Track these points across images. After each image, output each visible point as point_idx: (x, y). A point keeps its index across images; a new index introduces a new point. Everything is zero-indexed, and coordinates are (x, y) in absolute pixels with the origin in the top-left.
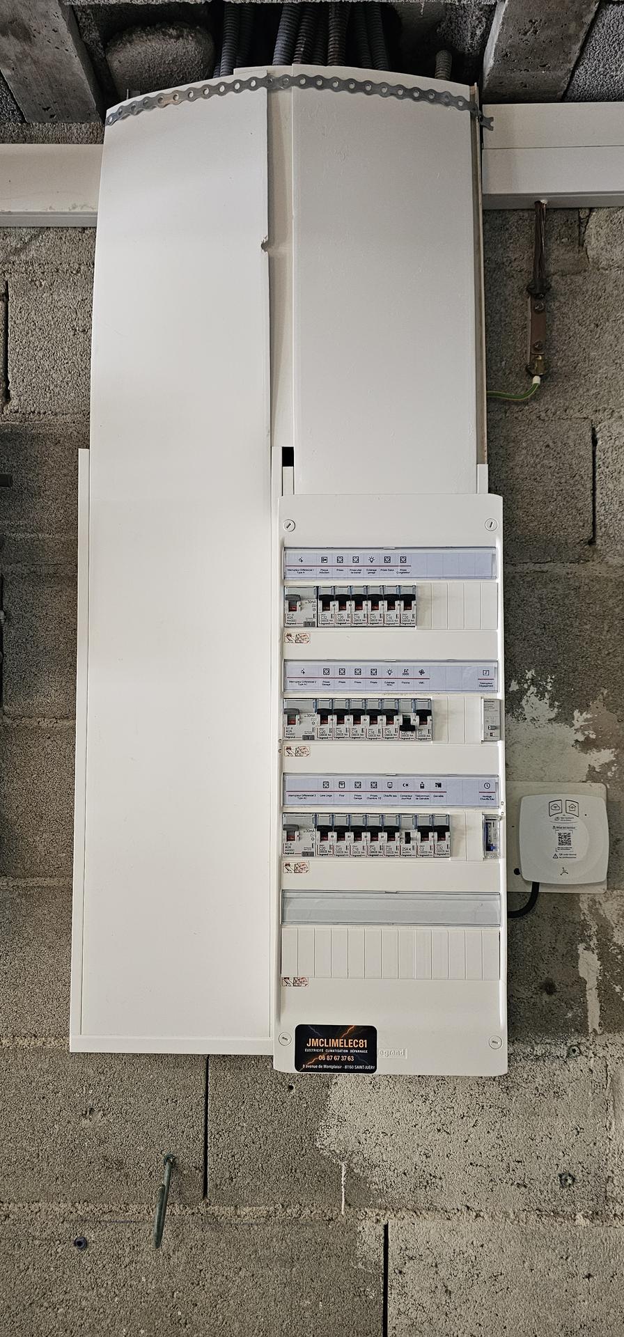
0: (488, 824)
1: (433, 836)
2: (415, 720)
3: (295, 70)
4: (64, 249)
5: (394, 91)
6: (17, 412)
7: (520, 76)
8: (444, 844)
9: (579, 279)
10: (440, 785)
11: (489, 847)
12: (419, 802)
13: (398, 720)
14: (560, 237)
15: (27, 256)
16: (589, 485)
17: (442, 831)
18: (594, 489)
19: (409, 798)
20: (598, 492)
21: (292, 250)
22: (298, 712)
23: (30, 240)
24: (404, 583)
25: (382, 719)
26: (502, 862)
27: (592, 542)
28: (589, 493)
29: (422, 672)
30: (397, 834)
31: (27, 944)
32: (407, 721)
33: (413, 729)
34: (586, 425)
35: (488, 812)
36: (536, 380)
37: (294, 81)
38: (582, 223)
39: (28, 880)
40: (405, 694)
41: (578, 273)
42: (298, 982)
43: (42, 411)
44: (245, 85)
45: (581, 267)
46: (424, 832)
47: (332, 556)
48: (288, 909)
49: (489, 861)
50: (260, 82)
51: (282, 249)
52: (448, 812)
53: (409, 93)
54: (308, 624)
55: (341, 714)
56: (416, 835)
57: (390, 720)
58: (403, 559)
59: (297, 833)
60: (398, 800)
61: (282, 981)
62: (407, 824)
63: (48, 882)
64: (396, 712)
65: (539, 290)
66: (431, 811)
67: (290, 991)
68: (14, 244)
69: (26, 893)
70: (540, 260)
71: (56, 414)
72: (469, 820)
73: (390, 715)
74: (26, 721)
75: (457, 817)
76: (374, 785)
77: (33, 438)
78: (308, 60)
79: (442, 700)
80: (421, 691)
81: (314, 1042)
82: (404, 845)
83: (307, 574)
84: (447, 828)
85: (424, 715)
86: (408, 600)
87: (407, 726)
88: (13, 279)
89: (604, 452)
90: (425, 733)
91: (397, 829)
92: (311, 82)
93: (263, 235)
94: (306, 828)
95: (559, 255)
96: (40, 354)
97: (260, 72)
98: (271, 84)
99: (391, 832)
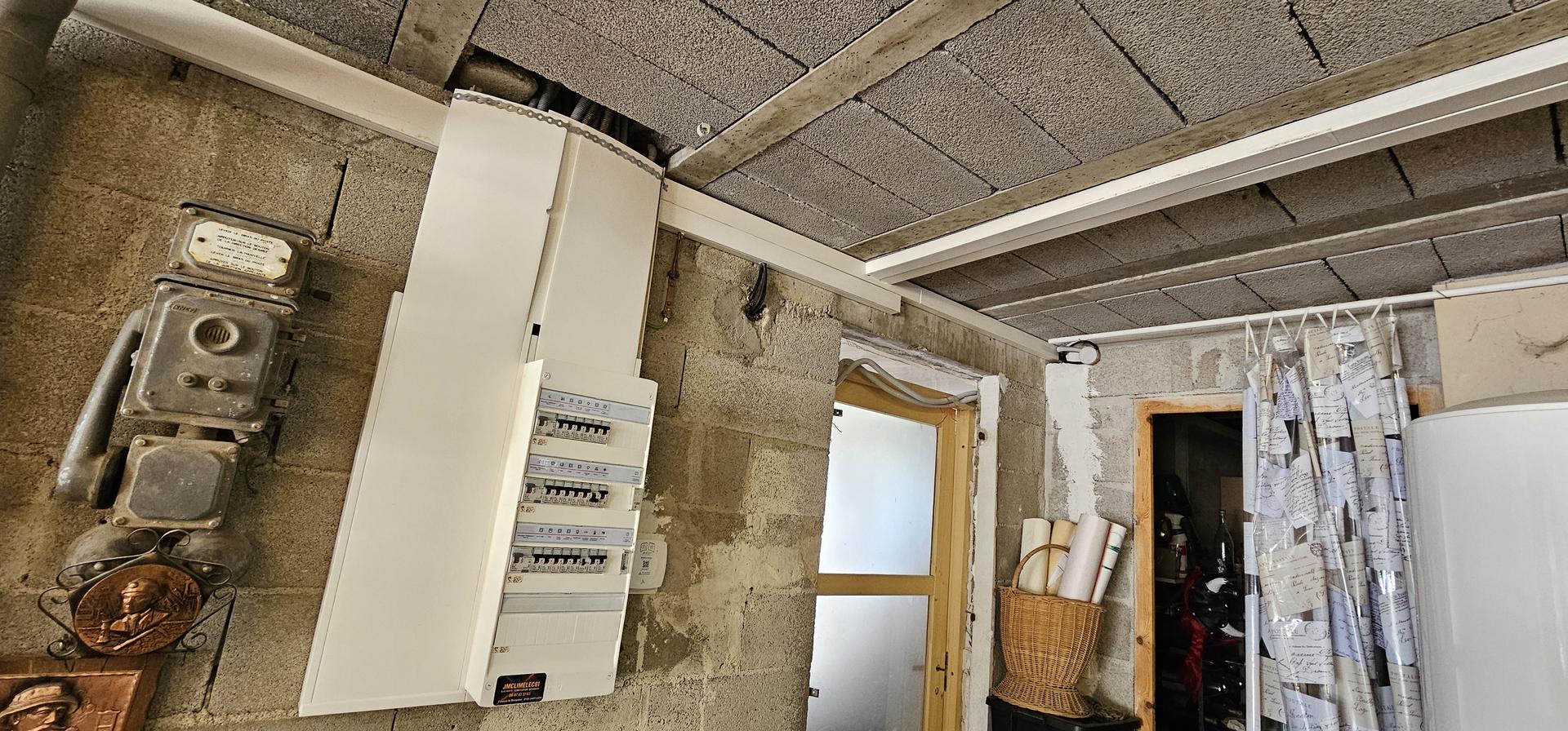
0: (624, 556)
1: (597, 561)
2: (598, 496)
3: (583, 127)
4: (398, 154)
5: (630, 158)
6: (336, 247)
7: (686, 175)
8: (602, 565)
9: (690, 275)
10: (604, 533)
11: (623, 568)
12: (592, 542)
13: (590, 495)
14: (685, 252)
15: (368, 148)
16: (680, 379)
17: (602, 558)
18: (682, 381)
19: (586, 539)
20: (683, 383)
21: (563, 217)
22: (534, 486)
23: (374, 138)
24: (606, 420)
25: (581, 494)
26: (628, 576)
27: (677, 407)
28: (679, 382)
29: (605, 470)
30: (578, 560)
31: (258, 640)
32: (594, 495)
33: (596, 501)
34: (683, 347)
35: (626, 548)
36: (666, 320)
37: (583, 133)
38: (696, 248)
39: (269, 590)
40: (594, 481)
41: (690, 272)
42: (502, 650)
43: (357, 253)
44: (555, 122)
45: (693, 269)
46: (593, 558)
47: (567, 397)
48: (505, 605)
49: (623, 575)
50: (563, 125)
51: (557, 215)
52: (606, 548)
53: (637, 162)
54: (548, 435)
55: (559, 489)
56: (589, 560)
57: (585, 496)
58: (605, 406)
59: (521, 558)
60: (581, 541)
61: (494, 649)
62: (584, 554)
63: (289, 590)
64: (589, 491)
65: (673, 275)
66: (597, 547)
67: (498, 655)
68: (359, 137)
69: (266, 600)
70: (676, 260)
71: (367, 258)
72: (616, 553)
73: (586, 492)
74: (294, 469)
75: (611, 551)
76: (569, 531)
77: (346, 269)
78: (590, 124)
79: (614, 486)
80: (603, 480)
81: (508, 686)
82: (581, 566)
83: (552, 405)
84: (605, 557)
85: (603, 493)
86: (606, 429)
87: (594, 499)
88: (353, 159)
89: (689, 363)
90: (602, 503)
91: (579, 557)
92: (591, 137)
93: (549, 206)
94: (527, 556)
95: (684, 260)
96: (365, 214)
97: (565, 119)
98: (568, 126)
99: (576, 558)
